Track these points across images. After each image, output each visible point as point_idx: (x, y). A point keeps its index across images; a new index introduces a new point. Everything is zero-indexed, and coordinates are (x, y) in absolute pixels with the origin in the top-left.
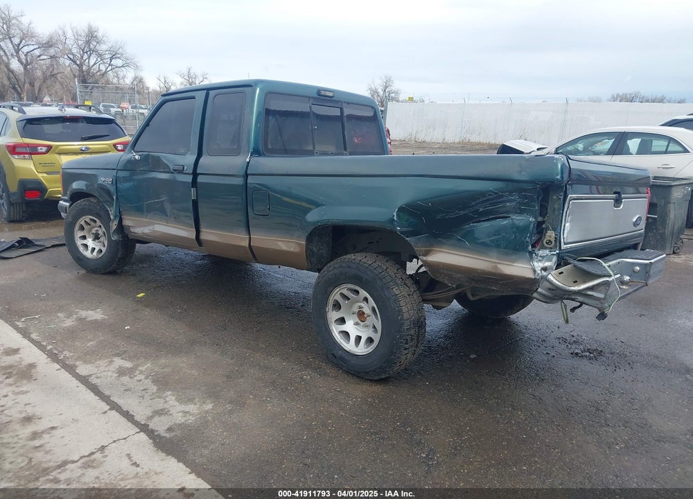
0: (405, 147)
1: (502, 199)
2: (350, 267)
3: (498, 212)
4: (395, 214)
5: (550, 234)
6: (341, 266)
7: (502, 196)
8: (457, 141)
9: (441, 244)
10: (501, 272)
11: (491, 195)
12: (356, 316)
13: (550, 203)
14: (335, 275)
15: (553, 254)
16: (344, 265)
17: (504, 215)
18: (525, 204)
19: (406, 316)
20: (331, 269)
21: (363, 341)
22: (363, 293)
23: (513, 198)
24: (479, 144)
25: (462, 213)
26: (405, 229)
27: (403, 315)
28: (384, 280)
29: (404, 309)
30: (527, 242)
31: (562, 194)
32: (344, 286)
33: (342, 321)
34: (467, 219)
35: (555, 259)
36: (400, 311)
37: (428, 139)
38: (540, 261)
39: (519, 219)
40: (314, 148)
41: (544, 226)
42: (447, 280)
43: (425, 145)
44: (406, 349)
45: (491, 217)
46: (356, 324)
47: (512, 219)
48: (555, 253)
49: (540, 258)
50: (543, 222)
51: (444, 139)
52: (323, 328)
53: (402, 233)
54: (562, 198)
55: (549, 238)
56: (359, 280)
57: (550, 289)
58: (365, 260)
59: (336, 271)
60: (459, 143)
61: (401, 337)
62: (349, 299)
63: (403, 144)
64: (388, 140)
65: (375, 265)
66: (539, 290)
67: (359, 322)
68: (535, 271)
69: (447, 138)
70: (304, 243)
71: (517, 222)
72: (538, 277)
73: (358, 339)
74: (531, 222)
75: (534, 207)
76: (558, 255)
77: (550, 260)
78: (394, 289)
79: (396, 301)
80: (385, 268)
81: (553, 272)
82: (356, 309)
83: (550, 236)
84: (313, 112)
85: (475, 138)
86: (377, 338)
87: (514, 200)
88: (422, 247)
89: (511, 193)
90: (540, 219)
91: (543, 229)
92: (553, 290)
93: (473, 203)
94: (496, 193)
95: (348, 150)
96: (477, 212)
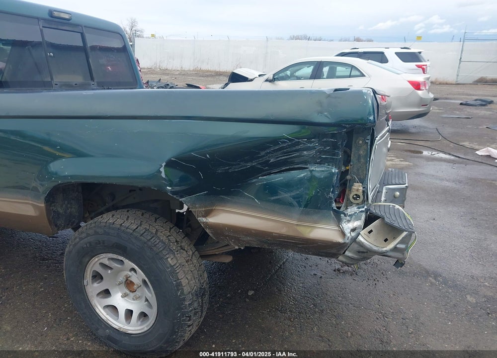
0: (152, 73)
1: (297, 147)
2: (108, 234)
3: (293, 163)
4: (162, 170)
5: (357, 187)
6: (96, 233)
7: (298, 143)
8: (192, 69)
9: (223, 202)
10: (302, 236)
11: (285, 142)
12: (123, 286)
13: (353, 149)
14: (90, 243)
15: (362, 211)
16: (100, 231)
17: (300, 166)
18: (325, 152)
19: (186, 289)
20: (84, 235)
21: (135, 315)
22: (129, 264)
23: (312, 145)
24: (208, 71)
25: (249, 165)
26: (177, 188)
27: (183, 289)
28: (155, 249)
29: (184, 282)
30: (331, 198)
31: (369, 137)
32: (104, 255)
33: (107, 293)
34: (255, 172)
35: (363, 216)
36: (179, 285)
37: (170, 67)
38: (349, 221)
39: (319, 170)
40: (52, 79)
41: (348, 177)
42: (234, 242)
43: (168, 72)
44: (189, 326)
45: (284, 169)
46: (125, 296)
47: (311, 171)
48: (363, 209)
49: (348, 218)
50: (347, 172)
51: (182, 68)
52: (83, 305)
53: (174, 193)
54: (369, 142)
55: (356, 193)
56: (121, 249)
57: (359, 252)
58: (127, 224)
59: (89, 239)
60: (193, 70)
61: (183, 315)
62: (111, 268)
63: (151, 71)
64: (139, 69)
65: (141, 230)
66: (347, 253)
67: (128, 292)
68: (343, 234)
69: (184, 67)
70: (43, 205)
71: (317, 175)
72: (347, 241)
73: (129, 313)
74: (333, 174)
75: (338, 155)
76: (367, 211)
77: (358, 219)
78: (169, 259)
79: (174, 272)
80: (154, 231)
81: (362, 232)
82: (121, 278)
83: (358, 190)
84: (46, 42)
85: (205, 67)
86: (153, 314)
87: (314, 148)
88: (200, 208)
89: (309, 139)
90: (343, 169)
91: (347, 180)
92: (363, 252)
93: (263, 153)
94: (290, 140)
95: (95, 81)
96: (266, 163)
